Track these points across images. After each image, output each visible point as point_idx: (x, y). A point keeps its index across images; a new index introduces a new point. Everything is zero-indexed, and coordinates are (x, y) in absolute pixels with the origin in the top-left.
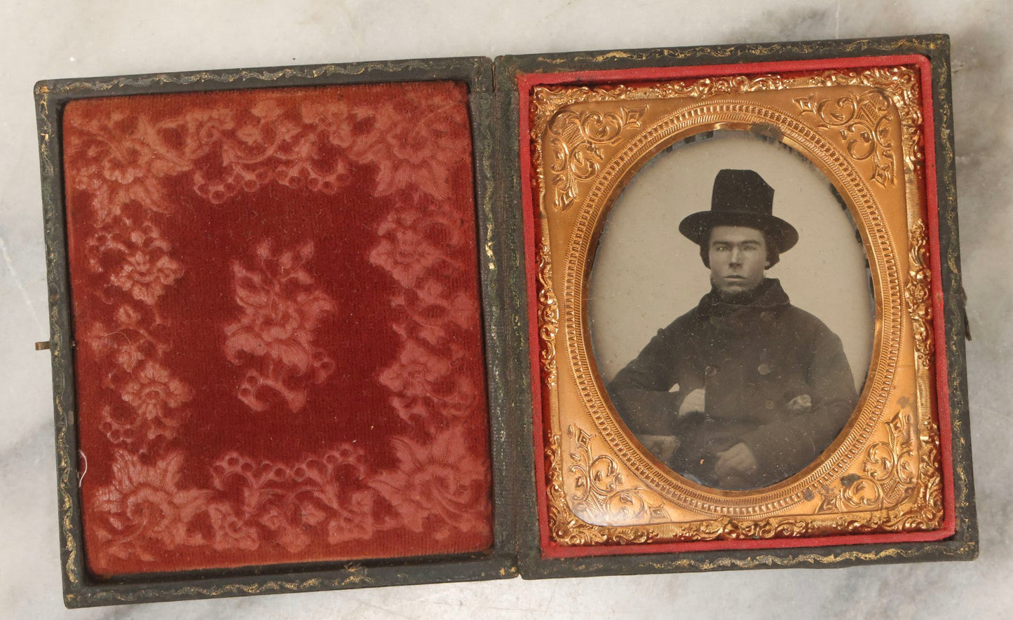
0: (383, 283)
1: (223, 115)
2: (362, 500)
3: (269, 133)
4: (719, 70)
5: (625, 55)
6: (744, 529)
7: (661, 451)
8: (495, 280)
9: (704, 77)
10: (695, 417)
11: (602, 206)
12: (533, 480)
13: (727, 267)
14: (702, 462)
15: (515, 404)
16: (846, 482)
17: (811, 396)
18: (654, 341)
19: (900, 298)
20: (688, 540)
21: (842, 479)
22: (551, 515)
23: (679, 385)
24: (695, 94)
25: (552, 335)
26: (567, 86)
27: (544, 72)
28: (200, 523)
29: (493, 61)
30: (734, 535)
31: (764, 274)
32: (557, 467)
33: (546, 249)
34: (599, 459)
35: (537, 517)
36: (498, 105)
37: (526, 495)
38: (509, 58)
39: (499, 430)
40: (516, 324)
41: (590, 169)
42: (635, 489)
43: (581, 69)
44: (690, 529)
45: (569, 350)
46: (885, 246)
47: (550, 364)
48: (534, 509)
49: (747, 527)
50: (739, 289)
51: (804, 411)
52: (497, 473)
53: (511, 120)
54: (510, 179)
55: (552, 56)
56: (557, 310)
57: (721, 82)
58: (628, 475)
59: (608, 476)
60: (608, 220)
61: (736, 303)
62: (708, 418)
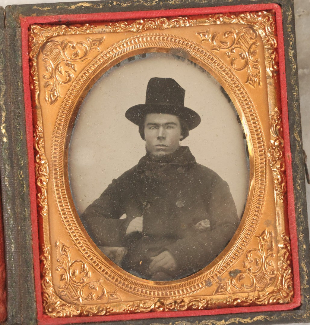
4: (148, 14)
5: (88, 5)
6: (168, 305)
7: (115, 257)
8: (7, 148)
9: (139, 19)
10: (137, 235)
11: (76, 102)
12: (33, 275)
13: (156, 139)
14: (141, 263)
15: (21, 227)
16: (232, 274)
17: (209, 220)
18: (110, 187)
19: (265, 157)
20: (132, 312)
21: (230, 273)
22: (44, 298)
23: (126, 214)
24: (134, 30)
25: (44, 183)
26: (52, 24)
27: (37, 15)
29: (4, 8)
30: (161, 309)
31: (179, 143)
32: (48, 267)
33: (40, 129)
34: (75, 262)
35: (35, 300)
36: (8, 36)
37: (28, 285)
38: (15, 7)
39: (10, 244)
40: (21, 176)
41: (68, 78)
42: (99, 281)
43: (61, 13)
44: (133, 305)
45: (56, 193)
46: (255, 125)
47: (43, 202)
48: (33, 294)
49: (170, 304)
50: (163, 153)
51: (206, 230)
52: (9, 271)
53: (15, 46)
54: (16, 84)
55: (43, 5)
56: (48, 167)
57: (150, 22)
58: (94, 273)
59: (81, 273)
60: (80, 110)
61: (162, 162)
62: (145, 235)
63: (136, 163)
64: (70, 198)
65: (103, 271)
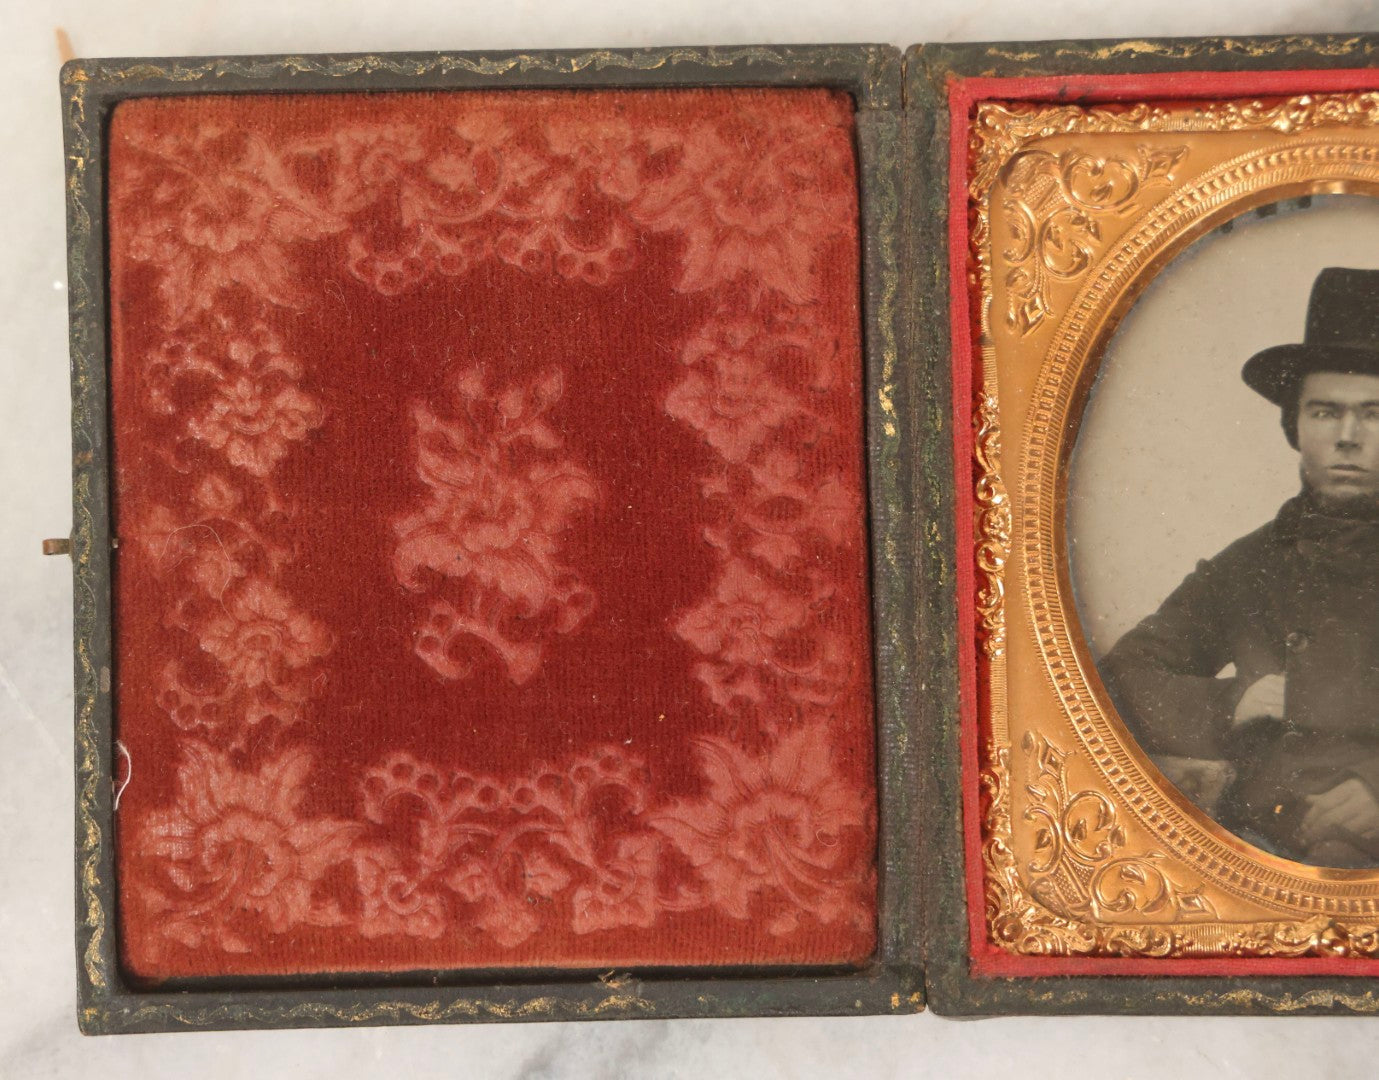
0: (692, 453)
1: (401, 136)
2: (638, 853)
3: (487, 170)
4: (1328, 79)
5: (1148, 48)
6: (1358, 939)
8: (896, 456)
9: (1299, 93)
10: (1265, 728)
11: (1098, 329)
12: (959, 828)
13: (1332, 449)
14: (1278, 809)
15: (928, 685)
18: (1190, 583)
20: (1249, 955)
22: (989, 896)
23: (1236, 665)
24: (1283, 124)
25: (999, 562)
26: (1038, 103)
27: (999, 75)
28: (337, 885)
29: (903, 52)
30: (1340, 949)
32: (1003, 807)
33: (991, 402)
34: (1081, 796)
35: (965, 899)
36: (911, 133)
37: (944, 857)
38: (934, 49)
39: (896, 732)
40: (933, 538)
41: (1076, 260)
42: (1151, 856)
43: (1068, 72)
44: (1255, 935)
45: (1030, 592)
47: (993, 615)
48: (959, 881)
49: (1366, 936)
50: (1352, 490)
52: (888, 811)
53: (931, 162)
54: (929, 270)
55: (1015, 47)
56: (1010, 516)
57: (1330, 103)
58: (1135, 831)
59: (1097, 829)
60: (1108, 354)
61: (1348, 517)
62: (1291, 730)
63: (1270, 515)
64: (1069, 608)
65: (1163, 827)
